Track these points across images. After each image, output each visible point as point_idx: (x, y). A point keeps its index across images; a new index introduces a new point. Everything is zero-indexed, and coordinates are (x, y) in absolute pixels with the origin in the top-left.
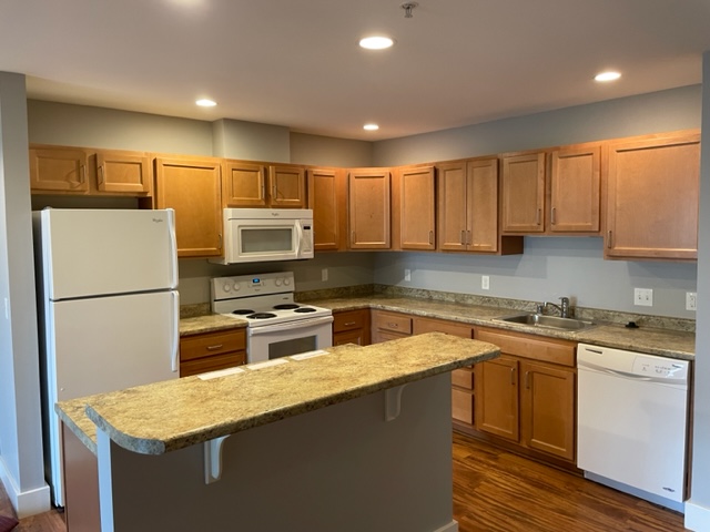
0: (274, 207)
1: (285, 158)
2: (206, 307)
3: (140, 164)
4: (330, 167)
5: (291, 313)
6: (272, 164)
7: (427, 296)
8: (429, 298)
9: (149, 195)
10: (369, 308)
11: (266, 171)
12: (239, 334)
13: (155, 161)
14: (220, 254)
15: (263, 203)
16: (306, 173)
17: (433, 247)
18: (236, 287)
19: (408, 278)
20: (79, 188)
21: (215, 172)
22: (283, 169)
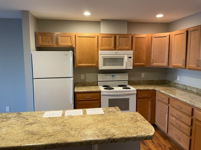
0: (118, 50)
1: (125, 32)
2: (96, 83)
3: (71, 37)
4: (144, 34)
6: (118, 34)
7: (185, 88)
8: (186, 89)
9: (73, 47)
10: (155, 90)
11: (115, 37)
13: (75, 36)
14: (97, 67)
15: (114, 49)
16: (132, 37)
18: (105, 77)
19: (178, 79)
20: (52, 45)
21: (96, 38)
22: (122, 36)
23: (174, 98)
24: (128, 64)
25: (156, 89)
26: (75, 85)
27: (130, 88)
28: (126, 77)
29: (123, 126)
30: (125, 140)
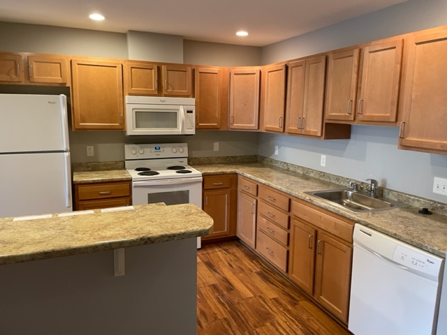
0: (166, 96)
1: (179, 60)
2: (121, 164)
3: (60, 64)
4: (216, 67)
5: (173, 173)
6: (164, 64)
7: (286, 168)
8: (288, 170)
9: (68, 85)
10: (236, 174)
11: (159, 69)
12: (126, 186)
13: (71, 61)
14: (122, 130)
15: (156, 93)
16: (193, 71)
17: (282, 130)
18: (141, 152)
19: (277, 153)
20: (16, 80)
21: (119, 70)
22: (172, 67)
23: (264, 184)
24: (185, 124)
25: (238, 171)
26: (75, 168)
27: (191, 172)
28: (183, 151)
29: (167, 222)
30: (167, 239)
